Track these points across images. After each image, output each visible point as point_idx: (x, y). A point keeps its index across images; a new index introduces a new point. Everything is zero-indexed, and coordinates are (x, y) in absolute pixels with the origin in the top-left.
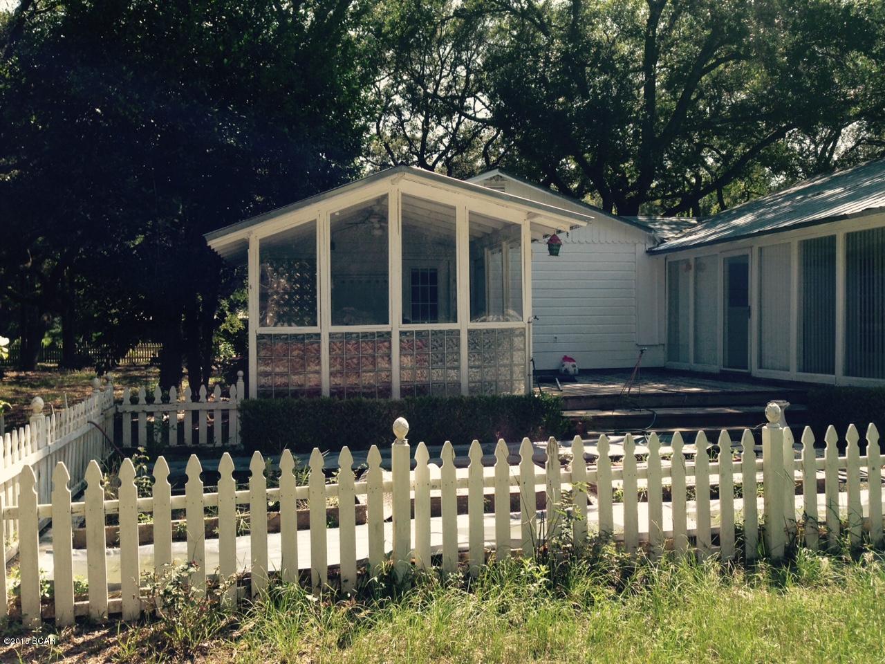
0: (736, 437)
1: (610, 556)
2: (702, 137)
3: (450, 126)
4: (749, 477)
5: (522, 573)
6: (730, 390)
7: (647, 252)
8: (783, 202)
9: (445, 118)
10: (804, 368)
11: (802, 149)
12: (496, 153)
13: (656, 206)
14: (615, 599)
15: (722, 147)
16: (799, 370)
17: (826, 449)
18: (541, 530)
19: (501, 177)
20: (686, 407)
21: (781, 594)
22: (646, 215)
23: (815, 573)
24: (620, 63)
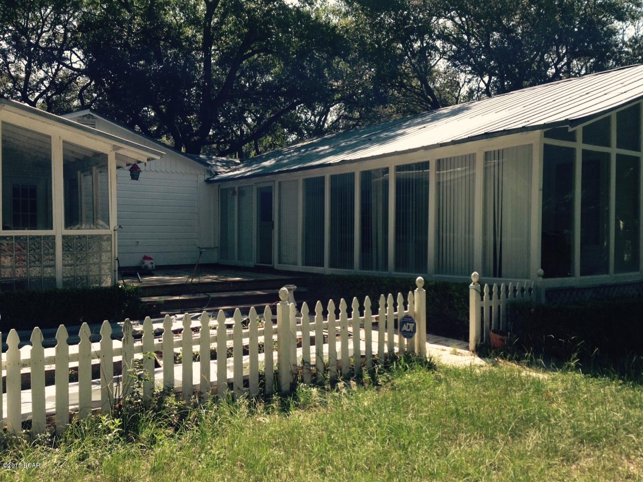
0: (260, 311)
1: (171, 405)
2: (243, 103)
3: (50, 71)
4: (268, 339)
5: (99, 427)
6: (261, 279)
7: (206, 181)
8: (293, 152)
9: (46, 64)
10: (306, 263)
11: (306, 118)
12: (90, 97)
13: (214, 149)
14: (172, 436)
15: (257, 111)
16: (303, 265)
17: (316, 317)
18: (117, 391)
19: (92, 116)
20: (231, 291)
21: (286, 416)
22: (206, 155)
23: (308, 399)
24: (186, 42)
